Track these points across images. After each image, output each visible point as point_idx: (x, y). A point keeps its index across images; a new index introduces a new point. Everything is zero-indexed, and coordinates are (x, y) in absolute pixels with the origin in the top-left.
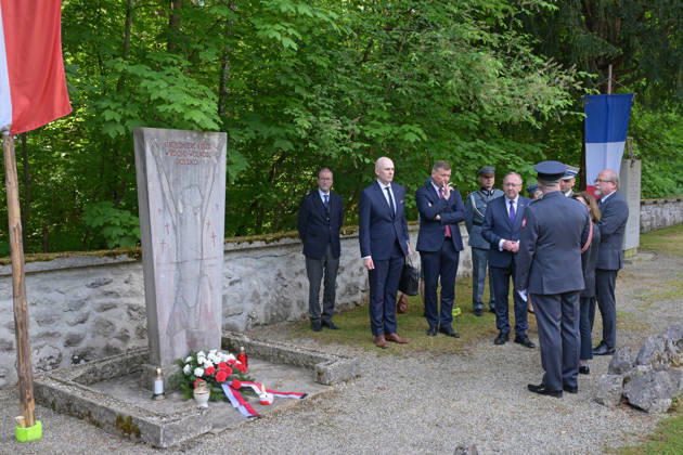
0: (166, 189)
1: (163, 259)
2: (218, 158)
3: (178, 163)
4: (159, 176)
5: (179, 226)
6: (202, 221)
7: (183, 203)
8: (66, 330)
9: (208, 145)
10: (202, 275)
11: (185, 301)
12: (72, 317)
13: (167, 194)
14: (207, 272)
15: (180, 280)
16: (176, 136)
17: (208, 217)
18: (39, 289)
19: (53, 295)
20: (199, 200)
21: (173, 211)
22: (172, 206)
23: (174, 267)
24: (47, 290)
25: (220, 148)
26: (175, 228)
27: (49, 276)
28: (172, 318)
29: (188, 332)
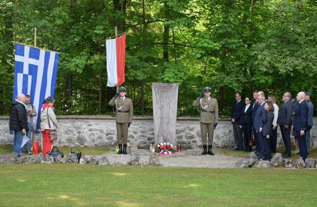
0: (158, 98)
1: (156, 117)
2: (175, 90)
3: (162, 91)
4: (156, 95)
5: (162, 108)
6: (169, 107)
7: (163, 102)
8: (148, 135)
9: (172, 86)
10: (169, 122)
11: (163, 128)
12: (150, 133)
13: (158, 100)
14: (171, 121)
15: (162, 123)
16: (162, 84)
17: (171, 106)
18: (142, 124)
19: (146, 126)
20: (168, 101)
21: (160, 104)
22: (159, 102)
23: (160, 119)
24: (144, 124)
25: (176, 87)
26: (160, 108)
27: (145, 121)
28: (158, 132)
29: (164, 137)
